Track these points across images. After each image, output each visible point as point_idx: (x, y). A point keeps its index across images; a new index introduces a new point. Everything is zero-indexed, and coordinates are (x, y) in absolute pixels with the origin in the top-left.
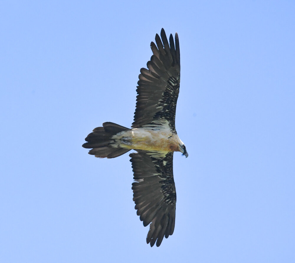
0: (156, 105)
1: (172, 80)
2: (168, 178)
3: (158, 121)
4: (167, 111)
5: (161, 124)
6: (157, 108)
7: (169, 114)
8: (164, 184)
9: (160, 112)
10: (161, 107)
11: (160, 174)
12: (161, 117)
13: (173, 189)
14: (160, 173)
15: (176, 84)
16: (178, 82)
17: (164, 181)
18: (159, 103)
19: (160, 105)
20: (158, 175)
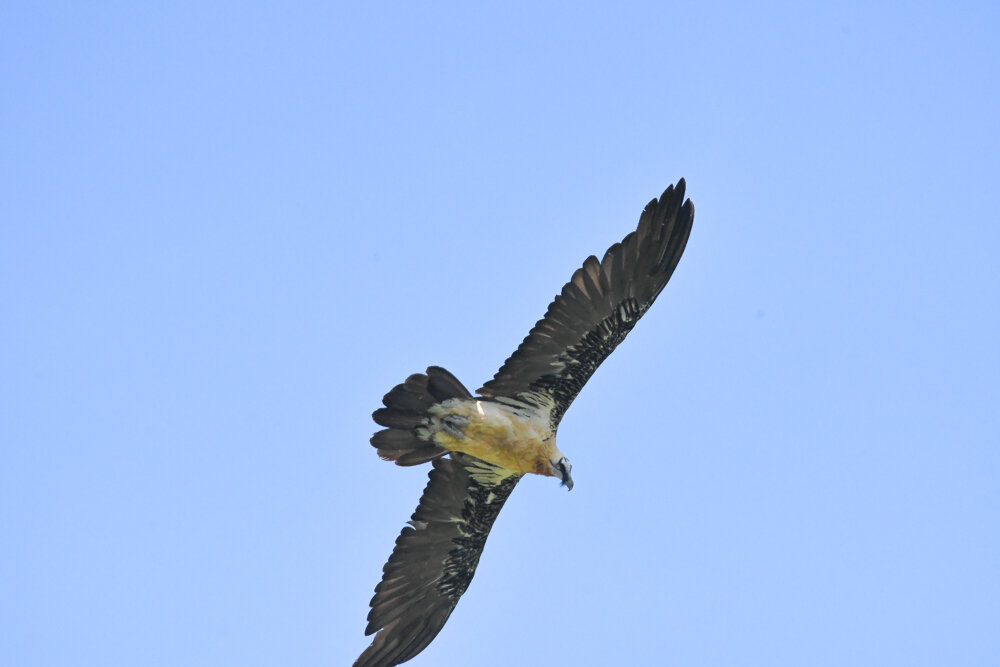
0: (556, 355)
1: (628, 309)
2: (478, 534)
3: (535, 397)
4: (570, 377)
5: (535, 406)
6: (552, 364)
7: (569, 386)
8: (460, 547)
9: (553, 376)
10: (561, 364)
11: (464, 521)
12: (547, 389)
13: (471, 564)
14: (466, 519)
15: (630, 320)
16: (636, 316)
17: (464, 541)
18: (564, 353)
19: (561, 359)
20: (461, 524)
